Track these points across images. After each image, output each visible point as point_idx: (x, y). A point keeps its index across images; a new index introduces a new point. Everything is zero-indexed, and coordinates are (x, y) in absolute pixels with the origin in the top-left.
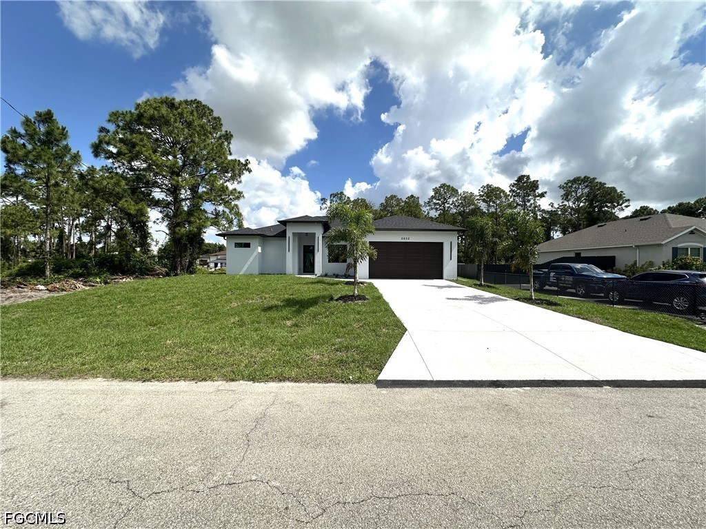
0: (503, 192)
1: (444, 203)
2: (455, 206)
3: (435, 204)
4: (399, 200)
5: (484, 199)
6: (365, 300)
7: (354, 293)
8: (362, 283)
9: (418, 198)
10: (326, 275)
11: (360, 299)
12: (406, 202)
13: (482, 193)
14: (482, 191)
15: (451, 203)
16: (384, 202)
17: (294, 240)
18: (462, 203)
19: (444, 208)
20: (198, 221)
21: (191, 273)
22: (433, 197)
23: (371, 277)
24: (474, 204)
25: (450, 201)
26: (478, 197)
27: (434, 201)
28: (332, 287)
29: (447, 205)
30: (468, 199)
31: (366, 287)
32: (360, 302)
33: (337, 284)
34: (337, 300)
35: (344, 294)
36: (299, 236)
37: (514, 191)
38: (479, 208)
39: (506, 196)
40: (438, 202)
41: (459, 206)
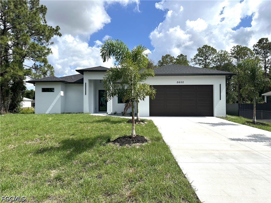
0: (249, 50)
1: (206, 59)
2: (214, 61)
3: (199, 60)
4: (172, 58)
5: (235, 56)
6: (143, 142)
7: (132, 134)
8: (143, 121)
9: (186, 56)
10: (115, 114)
11: (138, 141)
12: (177, 59)
13: (233, 52)
14: (233, 50)
15: (211, 59)
16: (161, 60)
17: (90, 86)
18: (218, 59)
19: (206, 62)
20: (12, 71)
21: (15, 112)
22: (197, 55)
23: (152, 114)
24: (227, 60)
25: (210, 57)
26: (230, 55)
27: (198, 58)
28: (114, 125)
29: (208, 61)
30: (223, 56)
31: (146, 125)
32: (138, 145)
33: (120, 122)
34: (114, 141)
35: (123, 133)
36: (95, 83)
37: (256, 50)
38: (231, 63)
39: (252, 53)
40: (201, 58)
41: (216, 61)
